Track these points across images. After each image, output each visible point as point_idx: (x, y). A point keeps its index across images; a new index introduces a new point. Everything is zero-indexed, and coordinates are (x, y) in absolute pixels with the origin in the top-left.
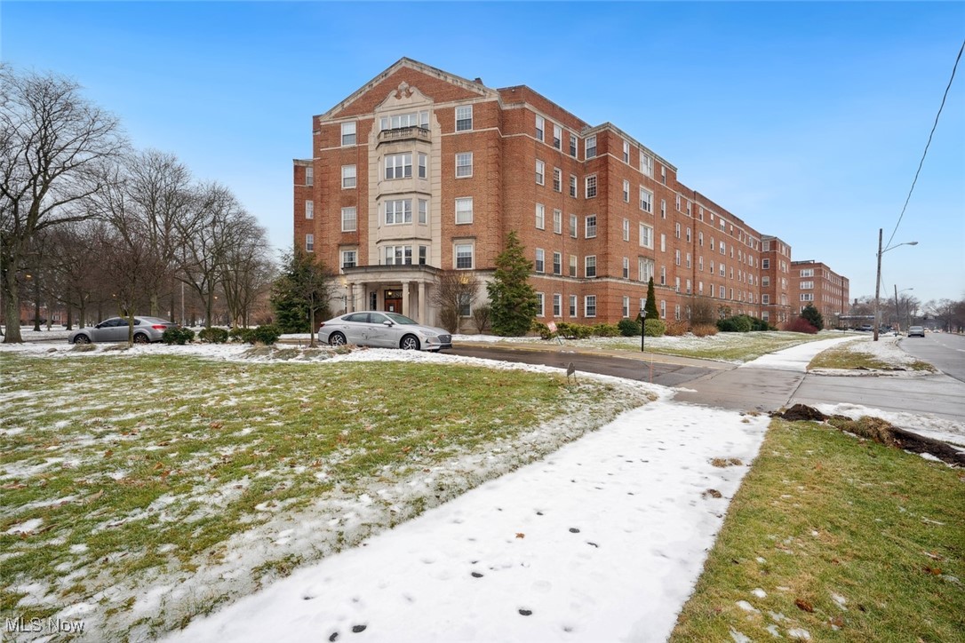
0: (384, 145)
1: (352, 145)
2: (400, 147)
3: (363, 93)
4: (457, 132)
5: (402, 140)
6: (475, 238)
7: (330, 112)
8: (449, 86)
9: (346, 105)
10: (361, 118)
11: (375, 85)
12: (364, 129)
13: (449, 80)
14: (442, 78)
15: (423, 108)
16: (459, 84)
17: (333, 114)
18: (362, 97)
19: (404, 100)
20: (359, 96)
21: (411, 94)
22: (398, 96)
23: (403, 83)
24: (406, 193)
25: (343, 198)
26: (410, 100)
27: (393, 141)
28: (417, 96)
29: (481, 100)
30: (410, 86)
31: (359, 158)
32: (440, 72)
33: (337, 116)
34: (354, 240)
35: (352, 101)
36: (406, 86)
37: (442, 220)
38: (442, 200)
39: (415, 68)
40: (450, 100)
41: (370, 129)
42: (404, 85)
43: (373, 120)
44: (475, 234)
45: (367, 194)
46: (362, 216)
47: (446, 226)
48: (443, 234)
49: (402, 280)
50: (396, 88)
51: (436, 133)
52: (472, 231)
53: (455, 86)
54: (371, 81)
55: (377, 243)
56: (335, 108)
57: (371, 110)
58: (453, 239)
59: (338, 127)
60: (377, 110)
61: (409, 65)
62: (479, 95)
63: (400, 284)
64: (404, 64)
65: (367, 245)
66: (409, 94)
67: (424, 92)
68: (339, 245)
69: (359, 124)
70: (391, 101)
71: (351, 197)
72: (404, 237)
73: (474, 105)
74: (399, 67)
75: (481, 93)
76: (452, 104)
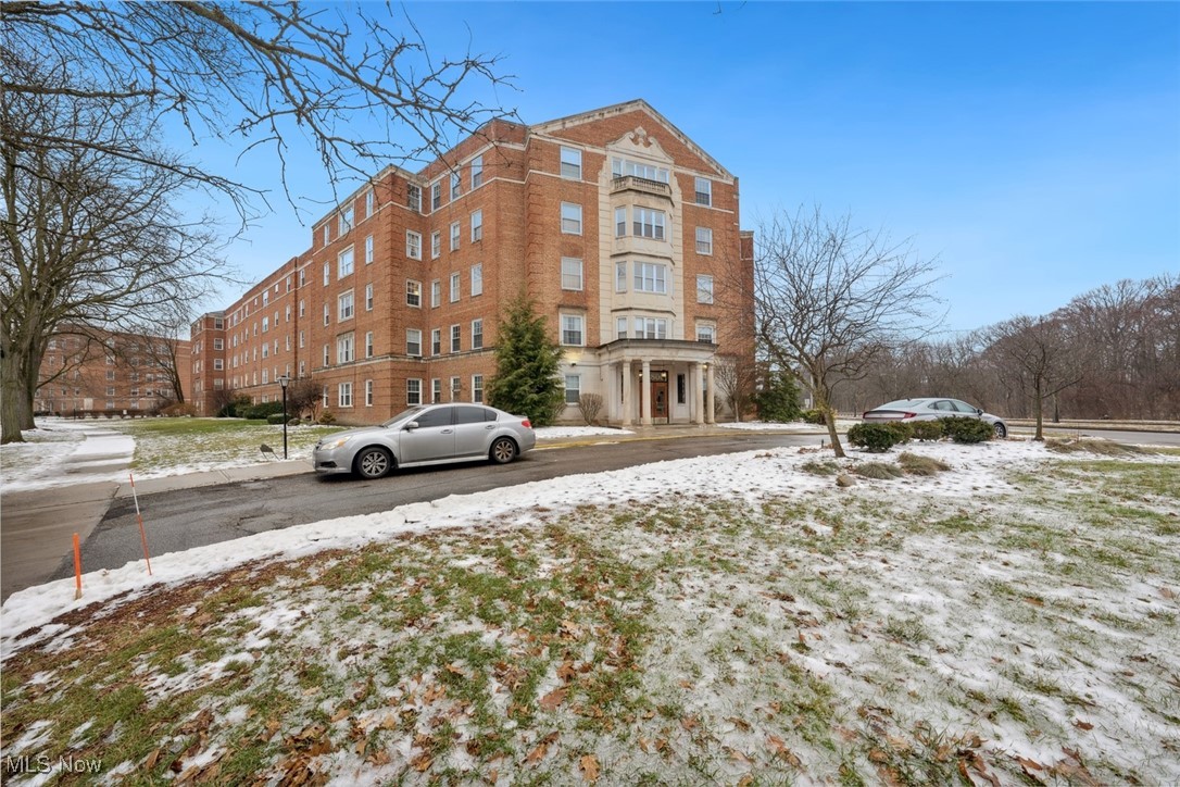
0: (633, 193)
1: (577, 180)
2: (652, 202)
3: (591, 120)
4: (696, 204)
5: (655, 195)
6: (716, 320)
7: (546, 125)
8: (689, 153)
9: (569, 125)
10: (588, 149)
11: (607, 116)
12: (593, 165)
13: (690, 146)
14: (682, 141)
15: (663, 166)
16: (699, 154)
17: (550, 129)
18: (590, 124)
19: (641, 148)
20: (586, 121)
21: (650, 144)
22: (635, 140)
23: (640, 128)
25: (563, 243)
26: (647, 151)
27: (646, 193)
28: (656, 150)
29: (719, 180)
30: (649, 135)
31: (586, 197)
32: (681, 134)
33: (554, 134)
34: (580, 302)
35: (577, 123)
36: (645, 133)
38: (684, 272)
39: (654, 117)
40: (690, 167)
41: (600, 167)
42: (640, 130)
43: (605, 157)
44: (716, 316)
45: (597, 247)
46: (592, 272)
47: (688, 303)
48: (685, 312)
50: (633, 130)
51: (677, 197)
52: (713, 312)
53: (695, 155)
54: (603, 109)
55: (612, 311)
56: (553, 122)
57: (602, 145)
58: (696, 318)
59: (557, 149)
60: (610, 146)
61: (647, 111)
62: (716, 173)
64: (641, 107)
65: (598, 311)
66: (648, 144)
67: (664, 148)
68: (559, 306)
69: (585, 155)
70: (626, 142)
71: (574, 245)
72: (658, 309)
73: (712, 182)
74: (635, 108)
75: (719, 172)
76: (693, 173)
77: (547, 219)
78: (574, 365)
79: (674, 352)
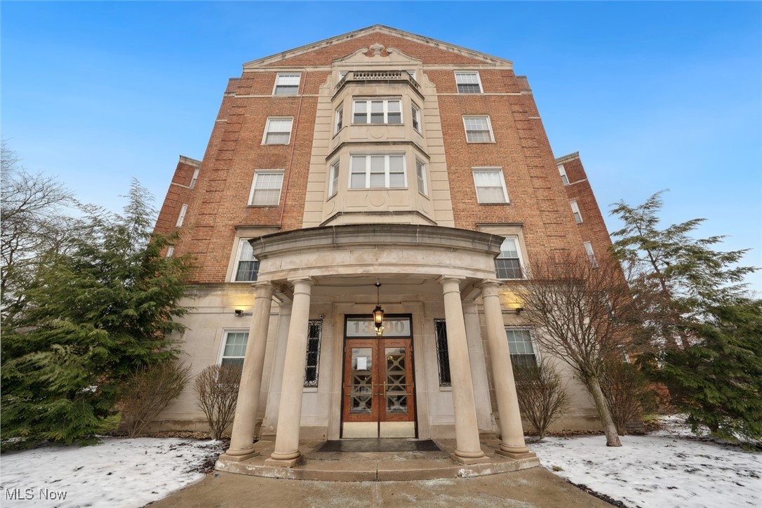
0: (354, 85)
1: (292, 96)
2: (382, 89)
3: (316, 48)
4: (458, 94)
6: (521, 225)
7: (263, 60)
8: (442, 52)
9: (289, 56)
10: (309, 69)
11: (335, 43)
12: (314, 81)
13: (443, 47)
14: (432, 45)
16: (456, 51)
17: (268, 62)
18: (314, 51)
19: (378, 59)
20: (310, 50)
21: (389, 53)
22: (369, 54)
23: (377, 44)
24: (394, 143)
25: (261, 156)
26: (386, 60)
28: (397, 58)
29: (489, 68)
30: (386, 46)
31: (300, 109)
33: (272, 65)
34: (272, 221)
35: (299, 53)
36: (382, 46)
37: (453, 197)
38: (449, 168)
39: (394, 35)
40: (444, 63)
41: (323, 81)
43: (329, 72)
44: (520, 220)
45: (310, 153)
46: (296, 183)
47: (461, 206)
49: (445, 272)
50: (366, 48)
51: (429, 92)
52: (511, 215)
53: (451, 53)
54: (331, 39)
56: (270, 57)
57: (328, 64)
59: (272, 77)
60: (337, 63)
61: (385, 31)
62: (484, 63)
63: (435, 284)
64: (377, 30)
66: (386, 54)
67: (408, 53)
68: (237, 228)
69: (306, 76)
70: (357, 57)
71: (276, 156)
72: (391, 209)
73: (480, 71)
74: (370, 32)
75: (489, 61)
76: (451, 67)
77: (244, 134)
78: (238, 312)
79: (367, 255)
